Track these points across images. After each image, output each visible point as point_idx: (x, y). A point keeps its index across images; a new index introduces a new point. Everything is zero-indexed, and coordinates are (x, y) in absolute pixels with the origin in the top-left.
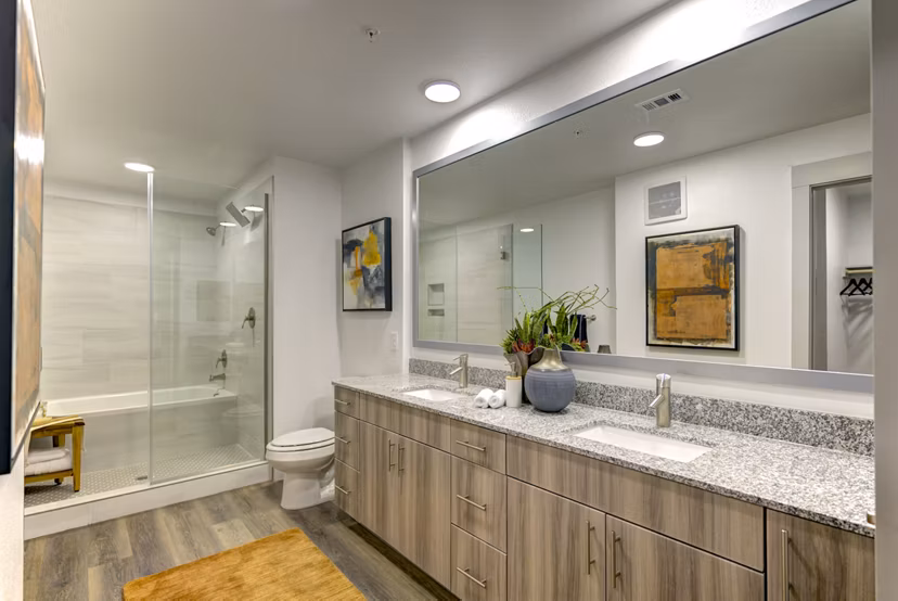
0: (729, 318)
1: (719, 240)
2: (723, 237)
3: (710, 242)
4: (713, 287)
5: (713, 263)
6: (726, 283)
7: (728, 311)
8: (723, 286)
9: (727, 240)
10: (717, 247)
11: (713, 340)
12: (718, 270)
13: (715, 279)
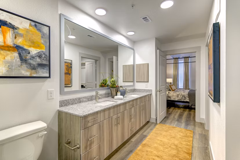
0: (71, 80)
1: (69, 63)
2: (70, 62)
3: (67, 63)
4: (68, 73)
5: (68, 67)
6: (70, 72)
7: (70, 78)
8: (69, 73)
9: (70, 63)
10: (69, 64)
11: (68, 84)
12: (69, 69)
13: (68, 71)
